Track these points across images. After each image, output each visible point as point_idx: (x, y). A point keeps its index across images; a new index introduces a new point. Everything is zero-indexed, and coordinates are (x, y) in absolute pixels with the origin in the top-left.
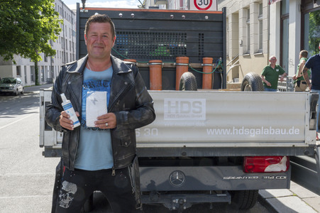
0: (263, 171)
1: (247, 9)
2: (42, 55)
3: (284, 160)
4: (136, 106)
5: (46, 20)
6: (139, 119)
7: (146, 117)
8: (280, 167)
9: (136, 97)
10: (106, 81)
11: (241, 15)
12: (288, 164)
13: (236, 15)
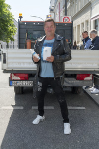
0: (83, 80)
1: (83, 24)
2: (10, 41)
3: (91, 75)
4: (64, 53)
5: (11, 28)
6: (64, 59)
7: (67, 58)
8: (90, 78)
9: (63, 50)
10: (51, 44)
11: (80, 26)
12: (93, 77)
13: (79, 26)
